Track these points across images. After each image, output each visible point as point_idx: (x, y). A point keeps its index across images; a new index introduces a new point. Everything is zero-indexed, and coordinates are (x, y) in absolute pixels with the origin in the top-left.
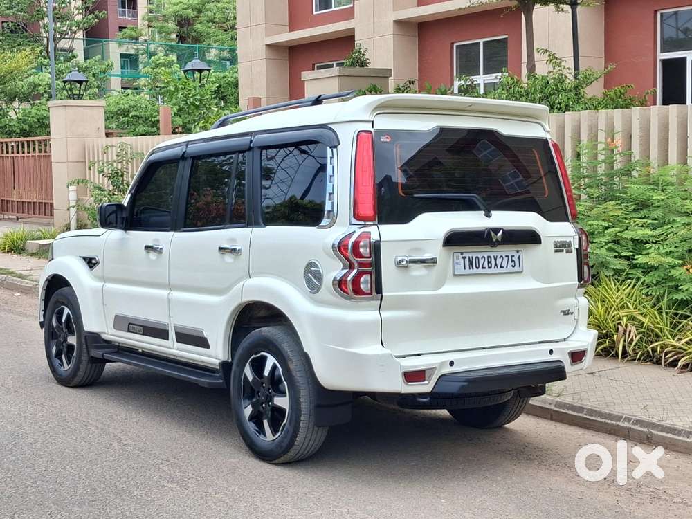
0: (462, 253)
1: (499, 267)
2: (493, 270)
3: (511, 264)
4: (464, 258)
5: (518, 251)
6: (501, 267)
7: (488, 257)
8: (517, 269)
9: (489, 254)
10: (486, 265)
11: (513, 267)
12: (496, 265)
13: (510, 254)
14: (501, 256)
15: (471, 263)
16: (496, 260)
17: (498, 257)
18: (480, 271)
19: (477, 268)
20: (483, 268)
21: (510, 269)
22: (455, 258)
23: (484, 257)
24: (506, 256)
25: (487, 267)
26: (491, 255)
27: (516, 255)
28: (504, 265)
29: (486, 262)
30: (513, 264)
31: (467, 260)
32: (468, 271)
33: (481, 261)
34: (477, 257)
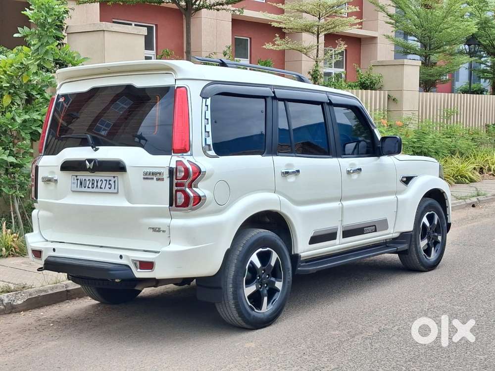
0: (76, 176)
1: (99, 187)
2: (95, 190)
3: (108, 186)
4: (77, 179)
5: (114, 177)
6: (101, 188)
7: (93, 180)
8: (112, 190)
9: (93, 178)
10: (90, 186)
11: (110, 188)
12: (97, 186)
13: (108, 179)
14: (101, 180)
15: (81, 183)
16: (97, 182)
17: (99, 181)
18: (86, 189)
19: (85, 187)
20: (88, 187)
21: (107, 190)
22: (72, 179)
23: (89, 180)
24: (105, 180)
25: (91, 187)
26: (95, 178)
27: (113, 180)
28: (103, 186)
29: (91, 184)
30: (110, 186)
31: (79, 181)
32: (79, 189)
33: (88, 182)
34: (85, 180)
